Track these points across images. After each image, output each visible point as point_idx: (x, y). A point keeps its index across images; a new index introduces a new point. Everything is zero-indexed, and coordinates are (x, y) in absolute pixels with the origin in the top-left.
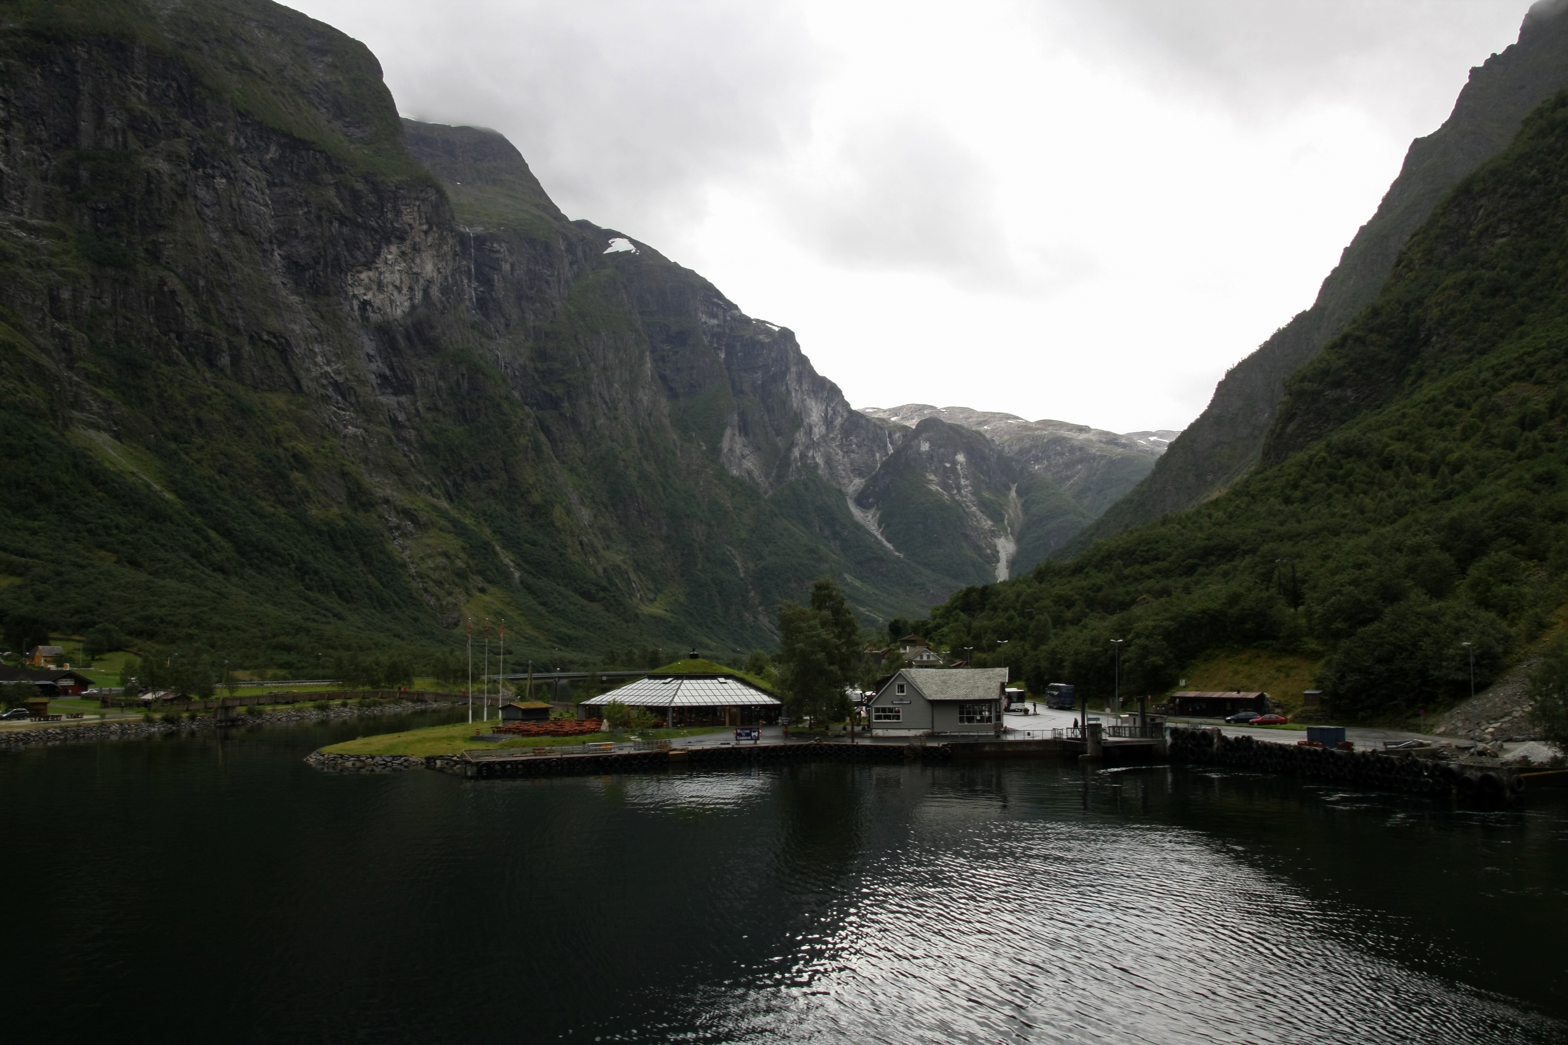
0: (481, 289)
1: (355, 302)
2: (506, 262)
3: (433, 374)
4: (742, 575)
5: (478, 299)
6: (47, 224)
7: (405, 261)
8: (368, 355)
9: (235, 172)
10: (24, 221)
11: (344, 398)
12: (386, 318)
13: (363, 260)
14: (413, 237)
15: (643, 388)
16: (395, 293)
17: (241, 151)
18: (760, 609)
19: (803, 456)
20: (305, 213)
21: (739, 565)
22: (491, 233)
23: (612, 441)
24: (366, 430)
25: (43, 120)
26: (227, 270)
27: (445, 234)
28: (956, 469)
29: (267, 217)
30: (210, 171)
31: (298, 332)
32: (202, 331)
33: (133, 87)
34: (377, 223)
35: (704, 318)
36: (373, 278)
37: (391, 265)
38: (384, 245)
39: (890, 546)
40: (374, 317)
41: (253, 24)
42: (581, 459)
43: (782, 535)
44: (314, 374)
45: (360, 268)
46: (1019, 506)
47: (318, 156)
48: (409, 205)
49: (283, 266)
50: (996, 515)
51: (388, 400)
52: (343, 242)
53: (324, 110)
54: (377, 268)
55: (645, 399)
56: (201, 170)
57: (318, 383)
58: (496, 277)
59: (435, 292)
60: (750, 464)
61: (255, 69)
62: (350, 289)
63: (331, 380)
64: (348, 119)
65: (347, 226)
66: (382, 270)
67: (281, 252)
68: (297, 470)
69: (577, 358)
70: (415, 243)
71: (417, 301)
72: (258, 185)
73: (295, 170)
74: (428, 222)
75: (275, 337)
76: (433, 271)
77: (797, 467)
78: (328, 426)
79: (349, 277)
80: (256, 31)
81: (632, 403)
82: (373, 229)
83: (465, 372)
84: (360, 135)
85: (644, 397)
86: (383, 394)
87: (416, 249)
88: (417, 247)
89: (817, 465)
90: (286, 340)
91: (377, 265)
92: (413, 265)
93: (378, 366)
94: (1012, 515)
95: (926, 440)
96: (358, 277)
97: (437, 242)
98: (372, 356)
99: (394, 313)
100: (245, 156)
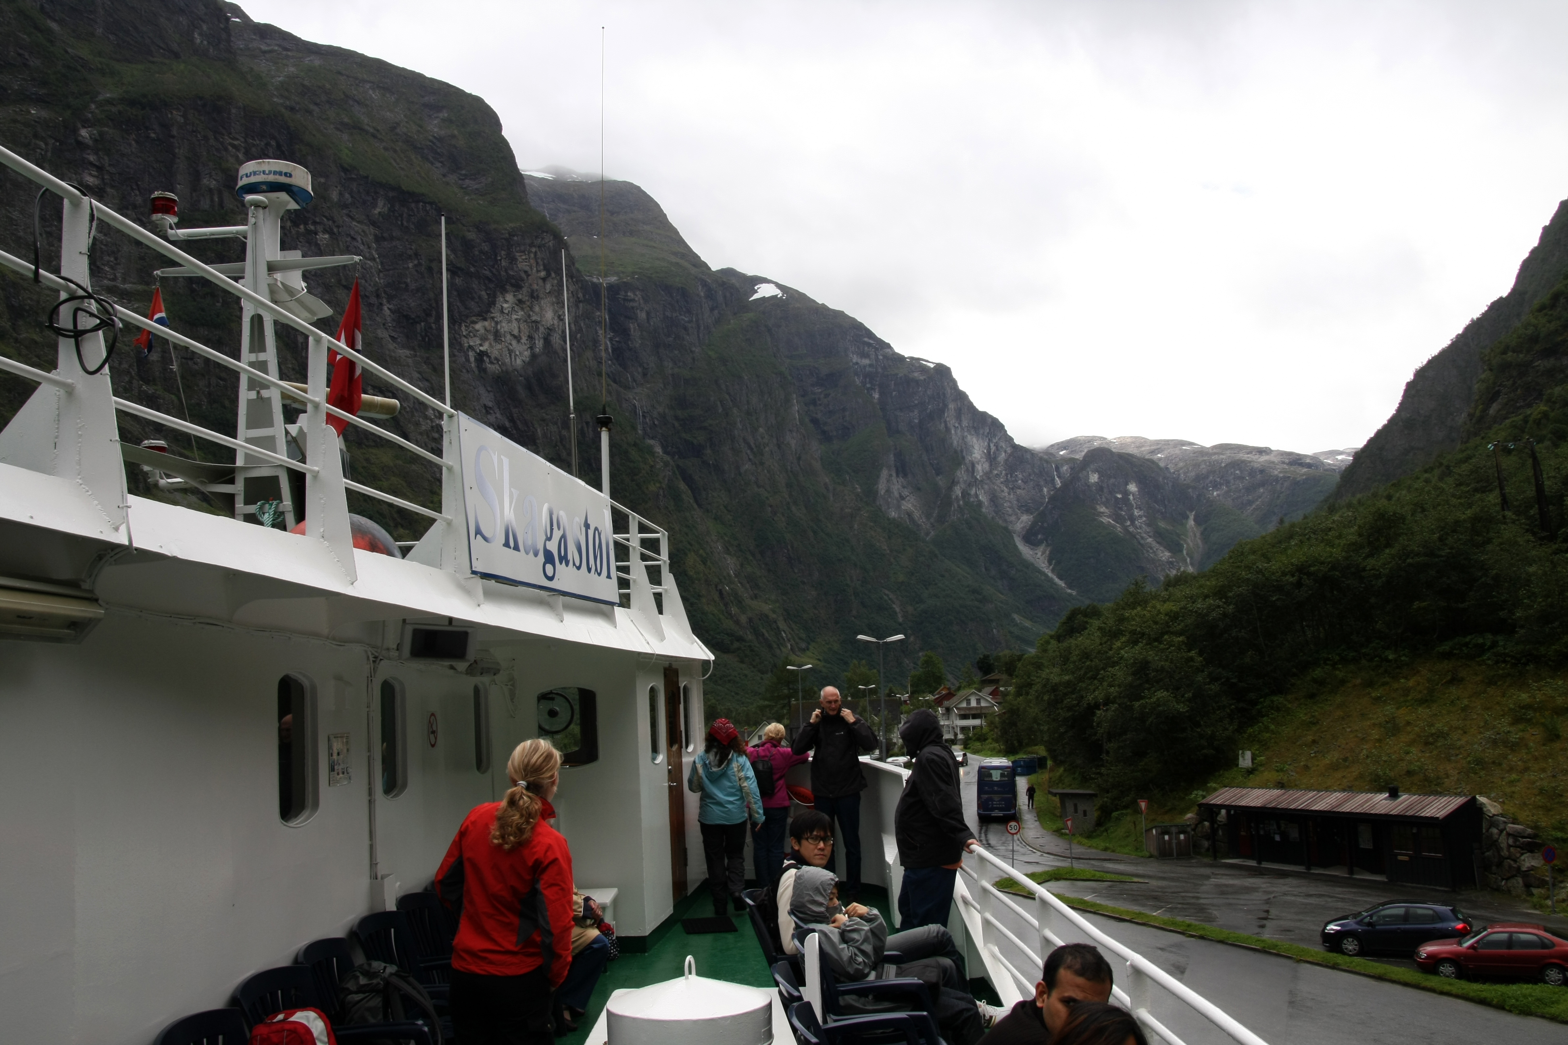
0: (617, 339)
1: (471, 354)
2: (642, 310)
3: (556, 423)
4: (901, 620)
5: (614, 350)
6: (140, 287)
7: (522, 309)
8: (485, 407)
9: (338, 227)
10: (115, 286)
12: (504, 369)
13: (477, 310)
14: (531, 285)
15: (791, 431)
16: (514, 342)
17: (345, 206)
18: (921, 654)
19: (965, 494)
20: (415, 266)
21: (898, 610)
22: (624, 282)
23: (759, 486)
25: (138, 185)
26: (330, 326)
28: (1129, 499)
29: (373, 271)
30: (312, 228)
33: (230, 148)
34: (491, 272)
35: (855, 359)
36: (488, 328)
37: (508, 315)
38: (498, 293)
39: (1062, 584)
41: (368, 86)
42: (725, 507)
43: (943, 576)
44: (424, 428)
45: (474, 319)
46: (1198, 535)
47: (428, 207)
48: (524, 252)
49: (393, 320)
50: (1174, 546)
52: (456, 293)
53: (439, 165)
54: (493, 318)
55: (793, 443)
56: (302, 227)
57: (428, 437)
58: (631, 326)
59: (557, 340)
60: (910, 506)
61: (367, 128)
62: (465, 340)
64: (464, 172)
65: (459, 277)
66: (499, 319)
67: (390, 307)
68: (402, 526)
69: (719, 403)
70: (533, 291)
71: (538, 350)
72: (364, 239)
73: (405, 223)
74: (545, 269)
76: (553, 318)
77: (959, 506)
79: (463, 328)
80: (371, 92)
81: (779, 446)
82: (487, 278)
83: (589, 419)
84: (476, 186)
85: (792, 441)
87: (534, 296)
88: (535, 294)
89: (980, 504)
91: (492, 315)
92: (531, 313)
93: (496, 418)
94: (1191, 544)
95: (1096, 471)
96: (473, 327)
97: (556, 288)
98: (490, 408)
99: (513, 363)
100: (350, 212)
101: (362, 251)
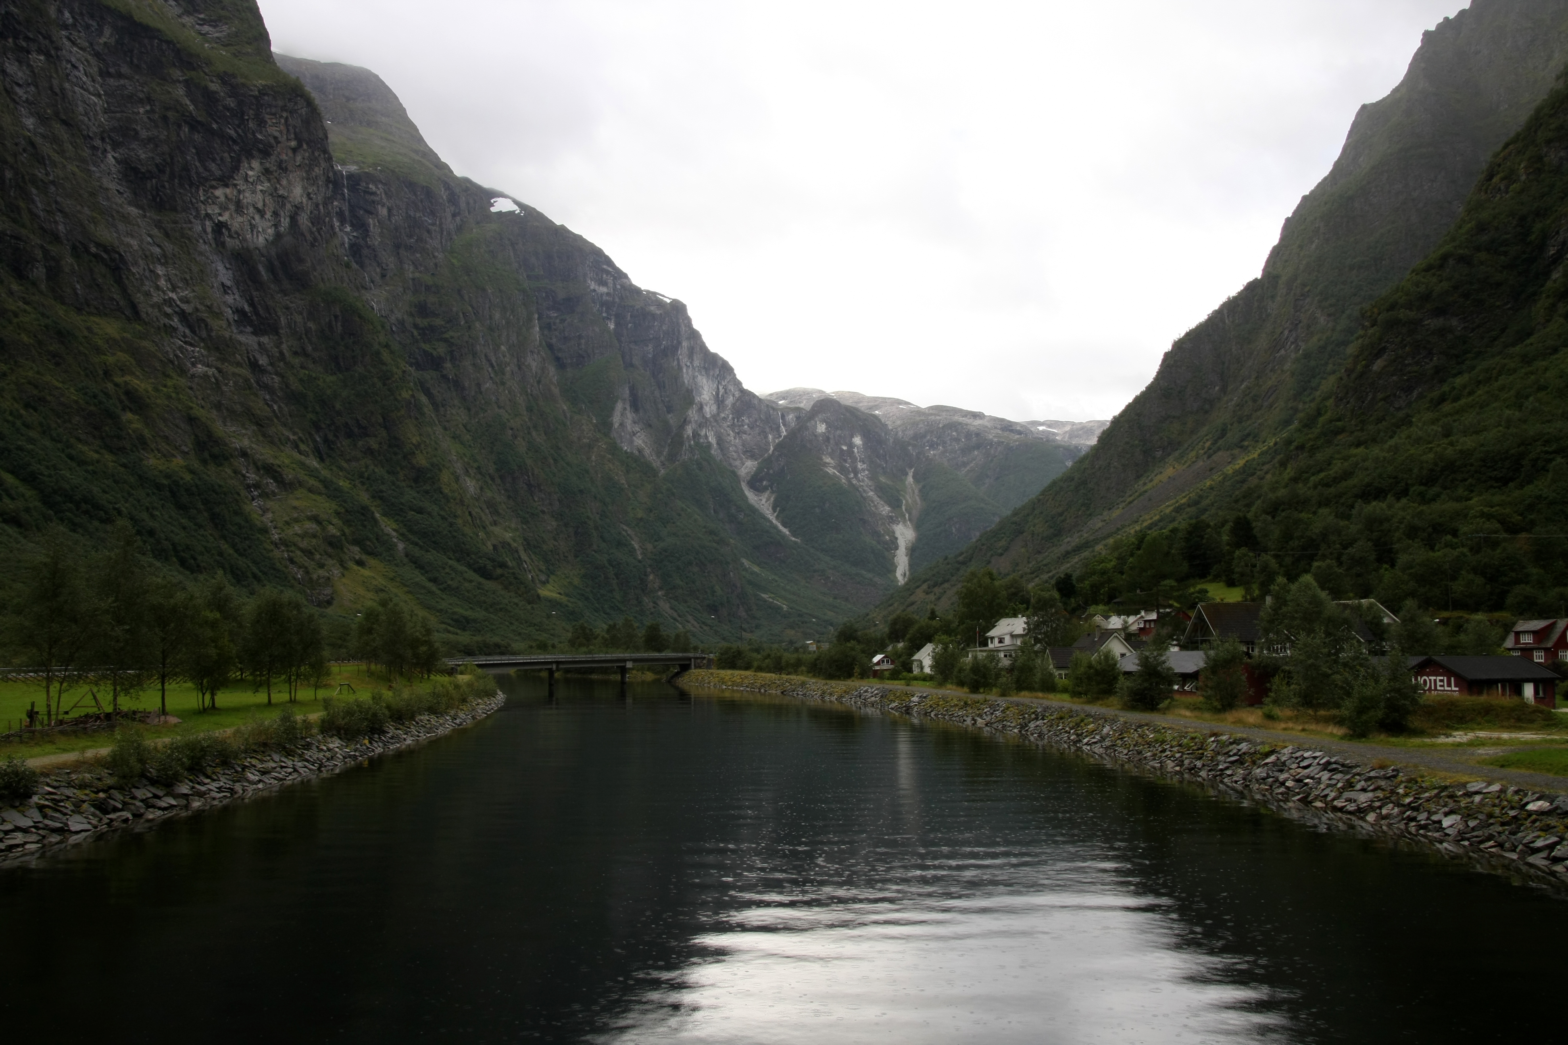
0: (355, 234)
1: (208, 223)
2: (383, 206)
3: (301, 313)
4: (640, 557)
5: (351, 245)
7: (269, 180)
8: (223, 285)
9: (57, 50)
11: (193, 331)
12: (245, 245)
13: (218, 173)
14: (279, 153)
15: (532, 352)
16: (257, 217)
17: (65, 27)
18: (660, 593)
19: (696, 435)
20: (147, 112)
21: (636, 546)
22: (366, 173)
23: (499, 407)
24: (220, 371)
26: (45, 164)
27: (316, 154)
28: (853, 452)
29: (98, 109)
30: (24, 44)
31: (136, 247)
32: (8, 232)
34: (236, 132)
35: (593, 285)
36: (230, 196)
37: (252, 184)
38: (243, 158)
39: (786, 531)
40: (231, 243)
42: (465, 426)
43: (680, 515)
44: (155, 299)
45: (214, 183)
46: (916, 491)
47: (164, 47)
48: (274, 114)
49: (119, 172)
50: (895, 502)
51: (247, 339)
52: (194, 151)
54: (235, 185)
55: (534, 365)
56: (11, 40)
57: (160, 311)
58: (371, 221)
59: (304, 220)
60: (640, 442)
62: (203, 206)
63: (177, 309)
64: (202, 16)
65: (199, 132)
66: (242, 188)
67: (116, 155)
68: (131, 410)
69: (461, 316)
70: (281, 161)
71: (282, 229)
72: (88, 69)
73: (135, 61)
74: (297, 138)
75: (106, 251)
76: (302, 196)
77: (690, 446)
78: (172, 362)
79: (201, 192)
81: (520, 368)
82: (231, 138)
83: (338, 313)
84: (217, 35)
85: (533, 363)
86: (241, 332)
87: (282, 168)
88: (284, 165)
89: (709, 445)
90: (121, 255)
91: (235, 182)
92: (278, 186)
93: (235, 299)
94: (910, 500)
95: (824, 421)
96: (212, 193)
97: (307, 162)
98: (228, 287)
99: (255, 240)
100: (71, 34)
101: (84, 83)
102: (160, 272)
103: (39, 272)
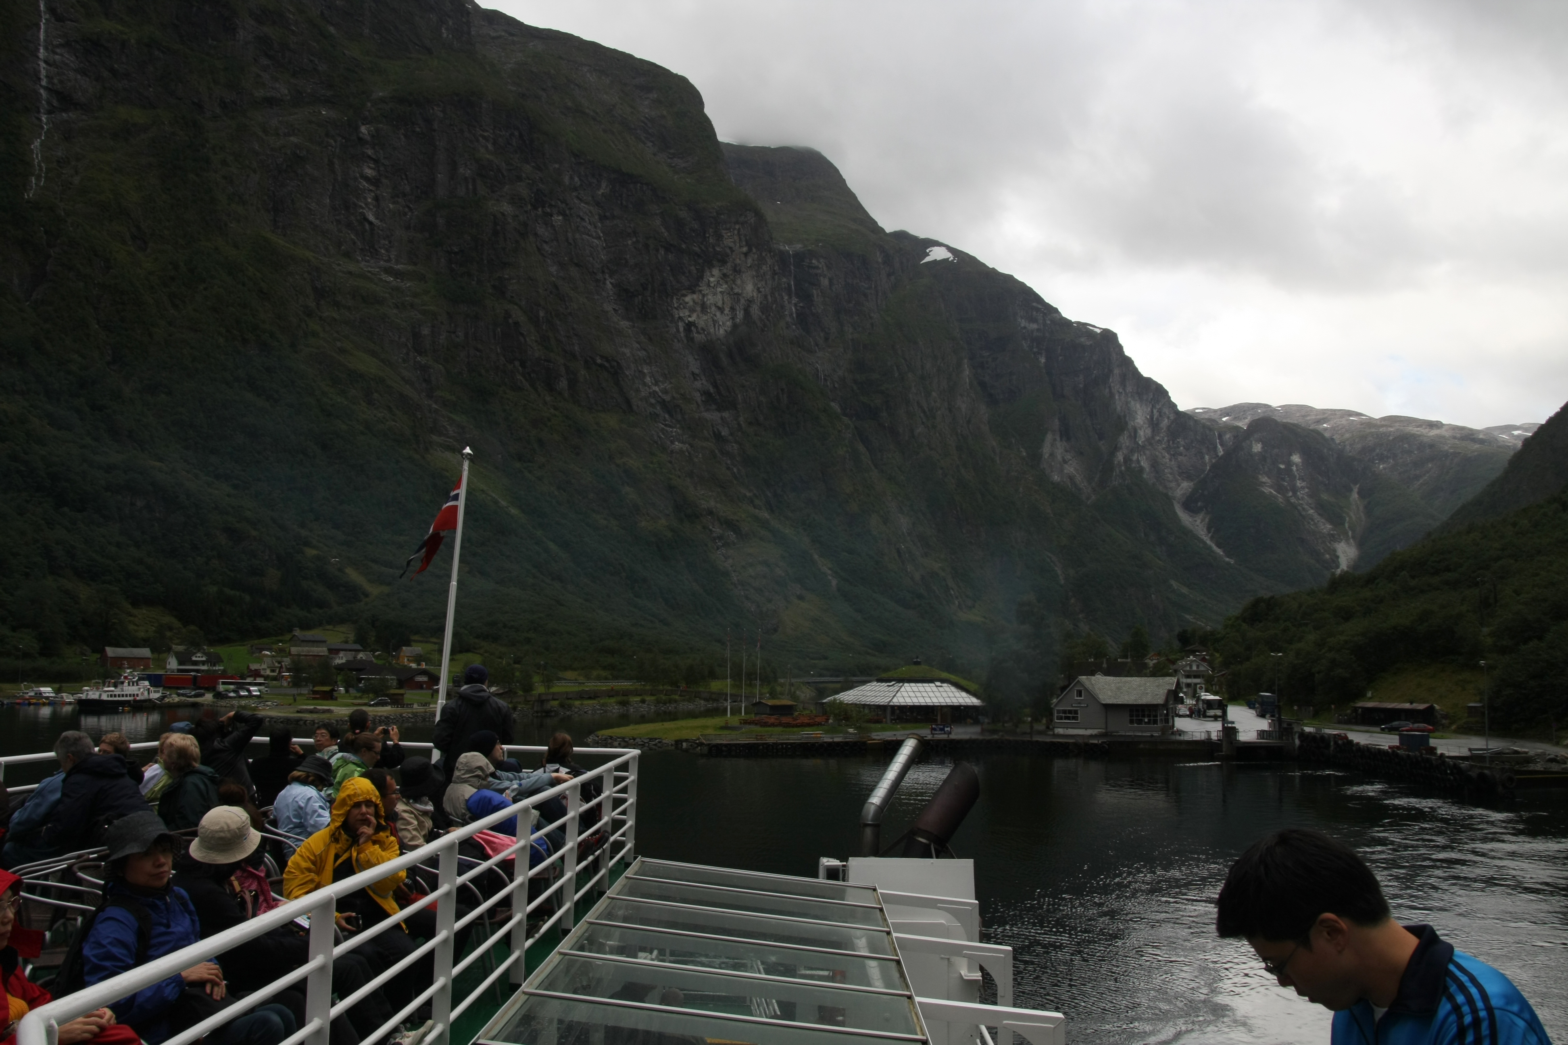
0: (801, 305)
1: (681, 324)
2: (825, 276)
3: (754, 389)
4: (1062, 582)
5: (798, 315)
6: (410, 268)
7: (726, 283)
8: (693, 374)
9: (570, 209)
10: (391, 267)
11: (671, 415)
12: (709, 338)
13: (687, 284)
14: (734, 260)
15: (962, 395)
16: (718, 314)
17: (576, 189)
18: (1081, 616)
19: (1127, 460)
20: (634, 243)
21: (1059, 572)
22: (809, 250)
23: (931, 449)
24: (691, 446)
25: (406, 175)
26: (565, 301)
27: (764, 254)
28: (1292, 470)
29: (599, 249)
30: (548, 210)
31: (628, 355)
32: (543, 357)
33: (481, 139)
34: (700, 248)
35: (1023, 323)
36: (697, 301)
37: (713, 288)
38: (706, 268)
39: (1219, 551)
40: (699, 337)
41: (585, 69)
42: (899, 468)
43: (1104, 540)
44: (643, 394)
45: (684, 292)
46: (1361, 508)
47: (645, 188)
48: (729, 229)
49: (615, 294)
50: (1336, 519)
51: (712, 416)
52: (669, 268)
53: (650, 144)
54: (700, 291)
55: (964, 406)
56: (540, 209)
57: (647, 402)
58: (815, 291)
59: (755, 310)
60: (1072, 470)
61: (587, 111)
62: (676, 312)
63: (659, 399)
64: (672, 151)
65: (672, 253)
66: (705, 292)
67: (612, 281)
68: (628, 484)
69: (895, 368)
70: (736, 265)
71: (738, 320)
72: (592, 219)
73: (624, 203)
74: (748, 244)
75: (608, 360)
76: (753, 291)
77: (1121, 472)
78: (656, 442)
79: (675, 301)
80: (588, 75)
81: (950, 411)
82: (697, 254)
83: (784, 386)
84: (684, 165)
86: (707, 410)
87: (737, 270)
88: (738, 269)
89: (1141, 470)
90: (618, 363)
91: (700, 288)
92: (734, 286)
93: (702, 384)
94: (1354, 517)
95: (1259, 440)
96: (683, 300)
97: (756, 262)
98: (697, 375)
99: (717, 333)
100: (579, 193)
101: (589, 230)
102: (645, 371)
103: (563, 384)
